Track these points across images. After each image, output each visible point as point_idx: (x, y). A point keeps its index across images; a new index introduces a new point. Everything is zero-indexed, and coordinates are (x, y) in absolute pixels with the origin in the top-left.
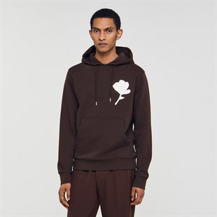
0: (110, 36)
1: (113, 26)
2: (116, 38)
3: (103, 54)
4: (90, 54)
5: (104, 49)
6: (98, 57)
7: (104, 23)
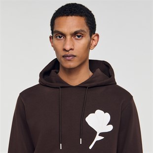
0: (81, 43)
1: (86, 28)
2: (89, 47)
3: (70, 71)
4: (51, 72)
5: (72, 64)
6: (62, 75)
7: (72, 24)
